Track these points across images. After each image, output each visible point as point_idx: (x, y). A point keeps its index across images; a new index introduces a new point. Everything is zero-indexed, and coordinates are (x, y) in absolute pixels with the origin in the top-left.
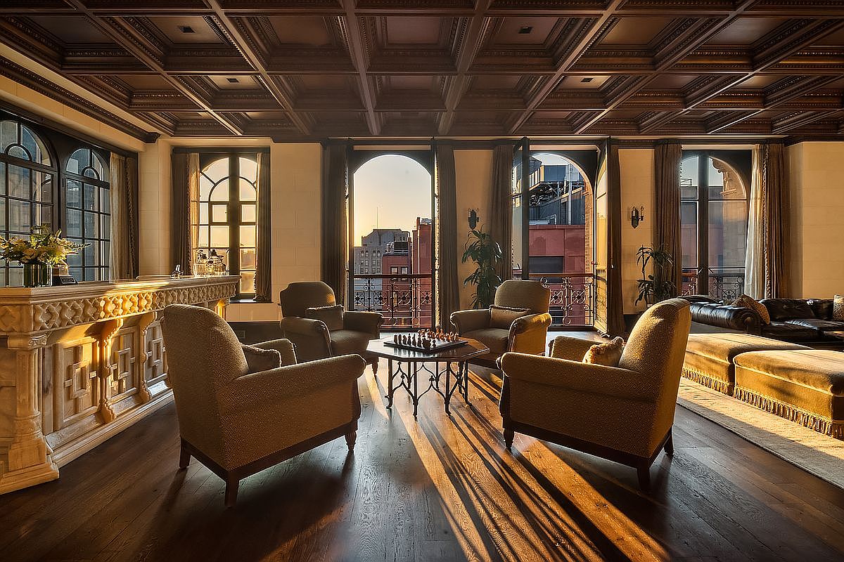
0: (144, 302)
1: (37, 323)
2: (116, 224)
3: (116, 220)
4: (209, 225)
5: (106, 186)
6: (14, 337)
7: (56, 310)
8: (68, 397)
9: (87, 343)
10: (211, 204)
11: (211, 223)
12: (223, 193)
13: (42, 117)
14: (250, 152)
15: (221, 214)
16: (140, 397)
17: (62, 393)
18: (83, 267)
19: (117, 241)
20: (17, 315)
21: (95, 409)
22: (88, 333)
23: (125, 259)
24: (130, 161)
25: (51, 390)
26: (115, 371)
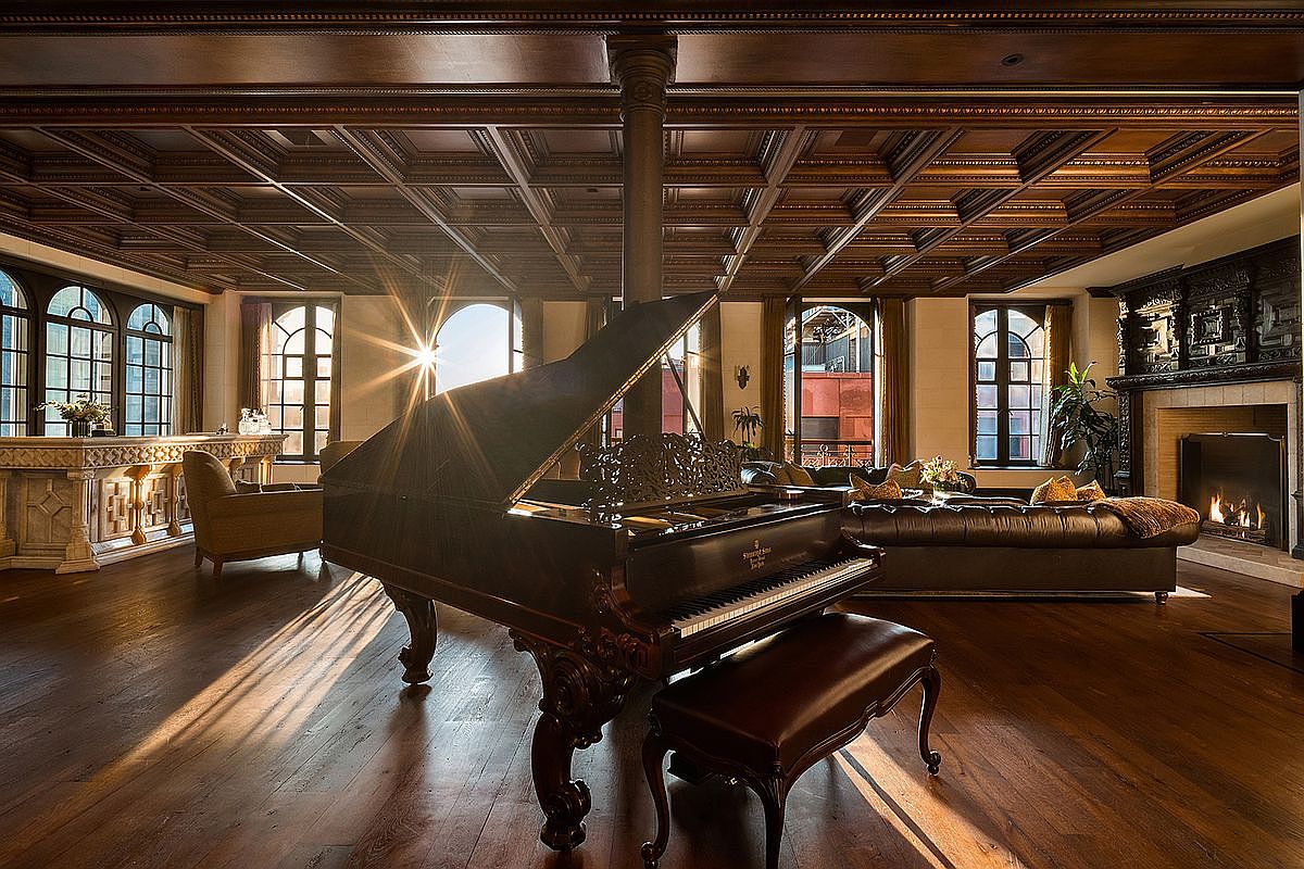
0: (174, 453)
1: (87, 461)
2: (178, 381)
3: (178, 375)
4: (283, 380)
5: (169, 340)
6: (72, 471)
7: (101, 454)
8: (110, 520)
9: (125, 482)
10: (285, 357)
11: (285, 378)
12: (298, 345)
13: (103, 281)
14: (327, 303)
15: (295, 367)
16: (172, 531)
17: (105, 515)
18: (143, 423)
19: (179, 397)
20: (74, 456)
21: (132, 533)
22: (126, 474)
23: (188, 416)
24: (194, 316)
25: (96, 511)
26: (149, 507)
